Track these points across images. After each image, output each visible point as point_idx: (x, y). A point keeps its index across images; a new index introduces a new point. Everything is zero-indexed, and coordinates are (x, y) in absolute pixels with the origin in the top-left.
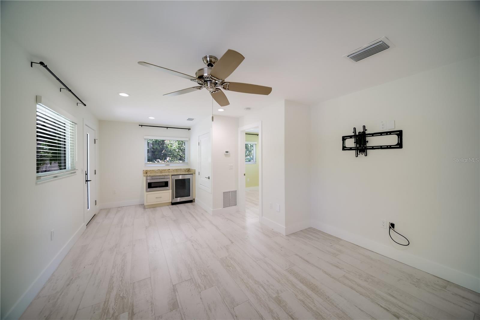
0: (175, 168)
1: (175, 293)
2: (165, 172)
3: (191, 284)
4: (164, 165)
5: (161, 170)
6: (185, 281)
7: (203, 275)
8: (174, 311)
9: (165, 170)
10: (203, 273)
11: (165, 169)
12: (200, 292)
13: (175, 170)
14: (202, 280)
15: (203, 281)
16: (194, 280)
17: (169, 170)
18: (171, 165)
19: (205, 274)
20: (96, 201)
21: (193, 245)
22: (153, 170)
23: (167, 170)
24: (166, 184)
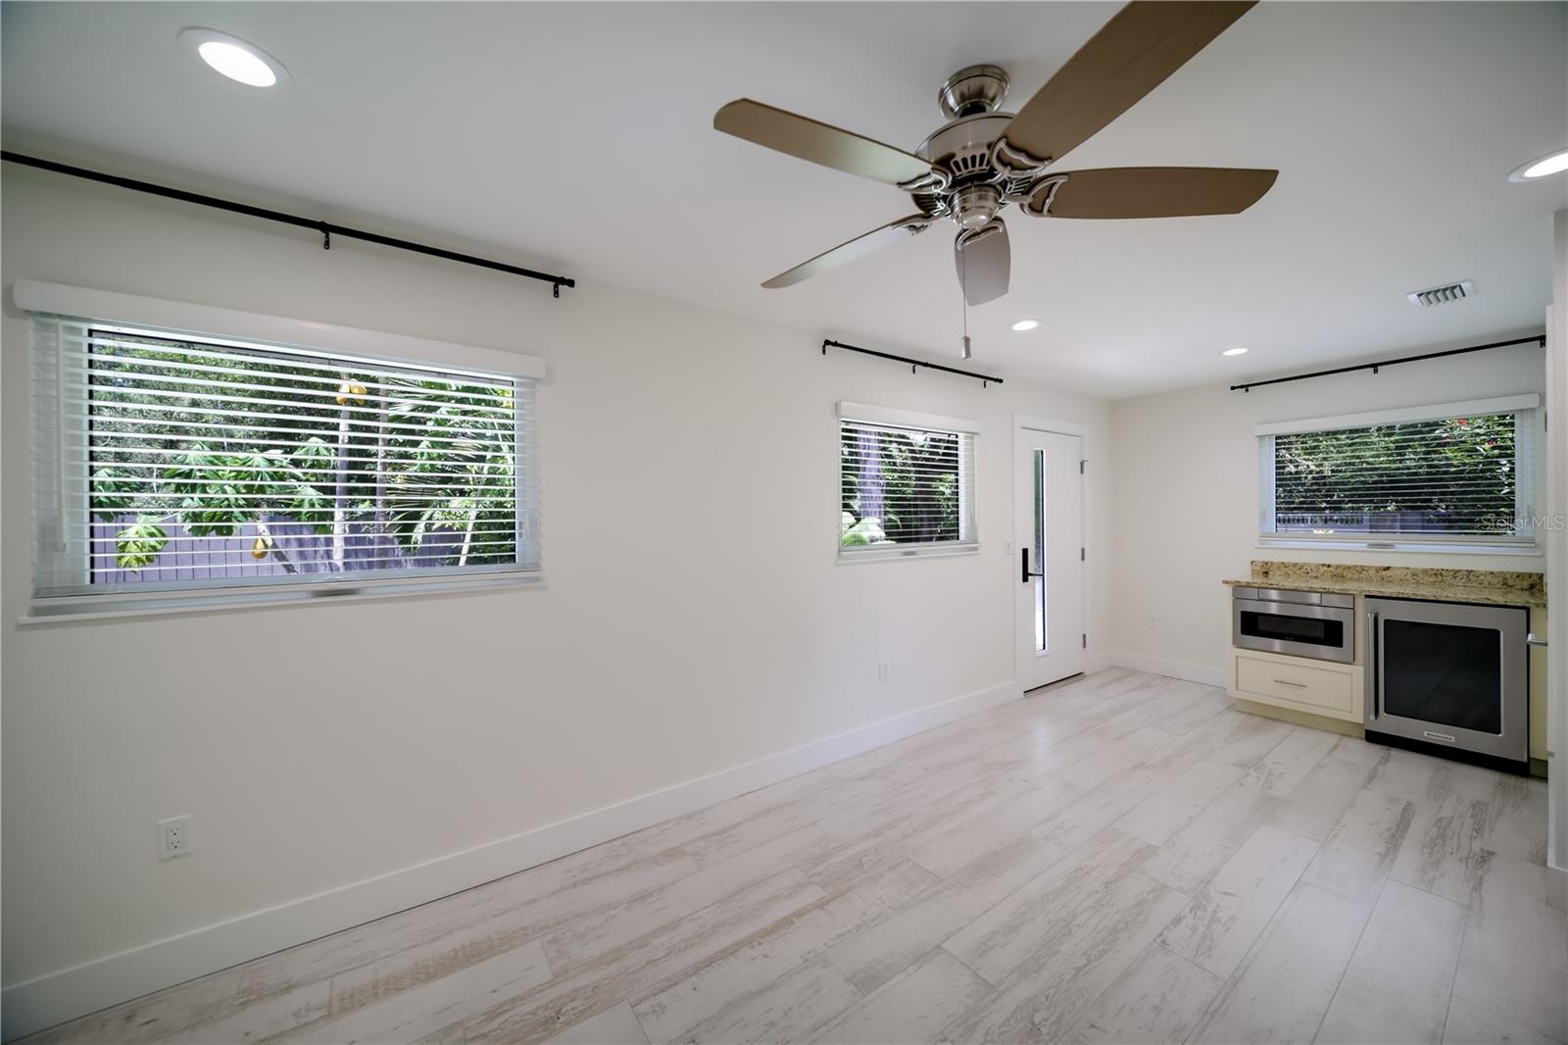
0: (1428, 566)
1: (913, 964)
2: (1359, 580)
3: (968, 996)
4: (1363, 546)
5: (1338, 567)
6: (975, 972)
7: (1033, 1023)
8: (852, 987)
9: (1363, 568)
10: (1045, 1020)
11: (1359, 564)
12: (945, 1040)
13: (1425, 571)
14: (1005, 1029)
15: (1002, 1034)
16: (992, 997)
17: (1388, 573)
18: (1400, 547)
19: (1044, 1031)
20: (1084, 636)
21: (1177, 921)
22: (1296, 564)
23: (1372, 573)
24: (1330, 634)
